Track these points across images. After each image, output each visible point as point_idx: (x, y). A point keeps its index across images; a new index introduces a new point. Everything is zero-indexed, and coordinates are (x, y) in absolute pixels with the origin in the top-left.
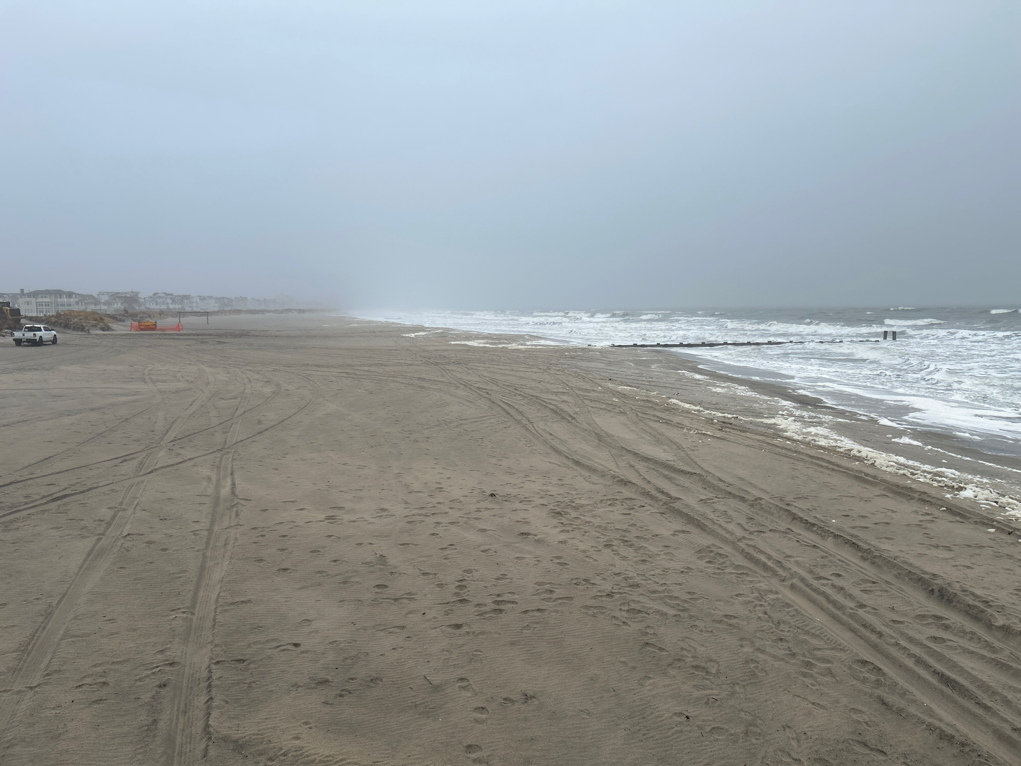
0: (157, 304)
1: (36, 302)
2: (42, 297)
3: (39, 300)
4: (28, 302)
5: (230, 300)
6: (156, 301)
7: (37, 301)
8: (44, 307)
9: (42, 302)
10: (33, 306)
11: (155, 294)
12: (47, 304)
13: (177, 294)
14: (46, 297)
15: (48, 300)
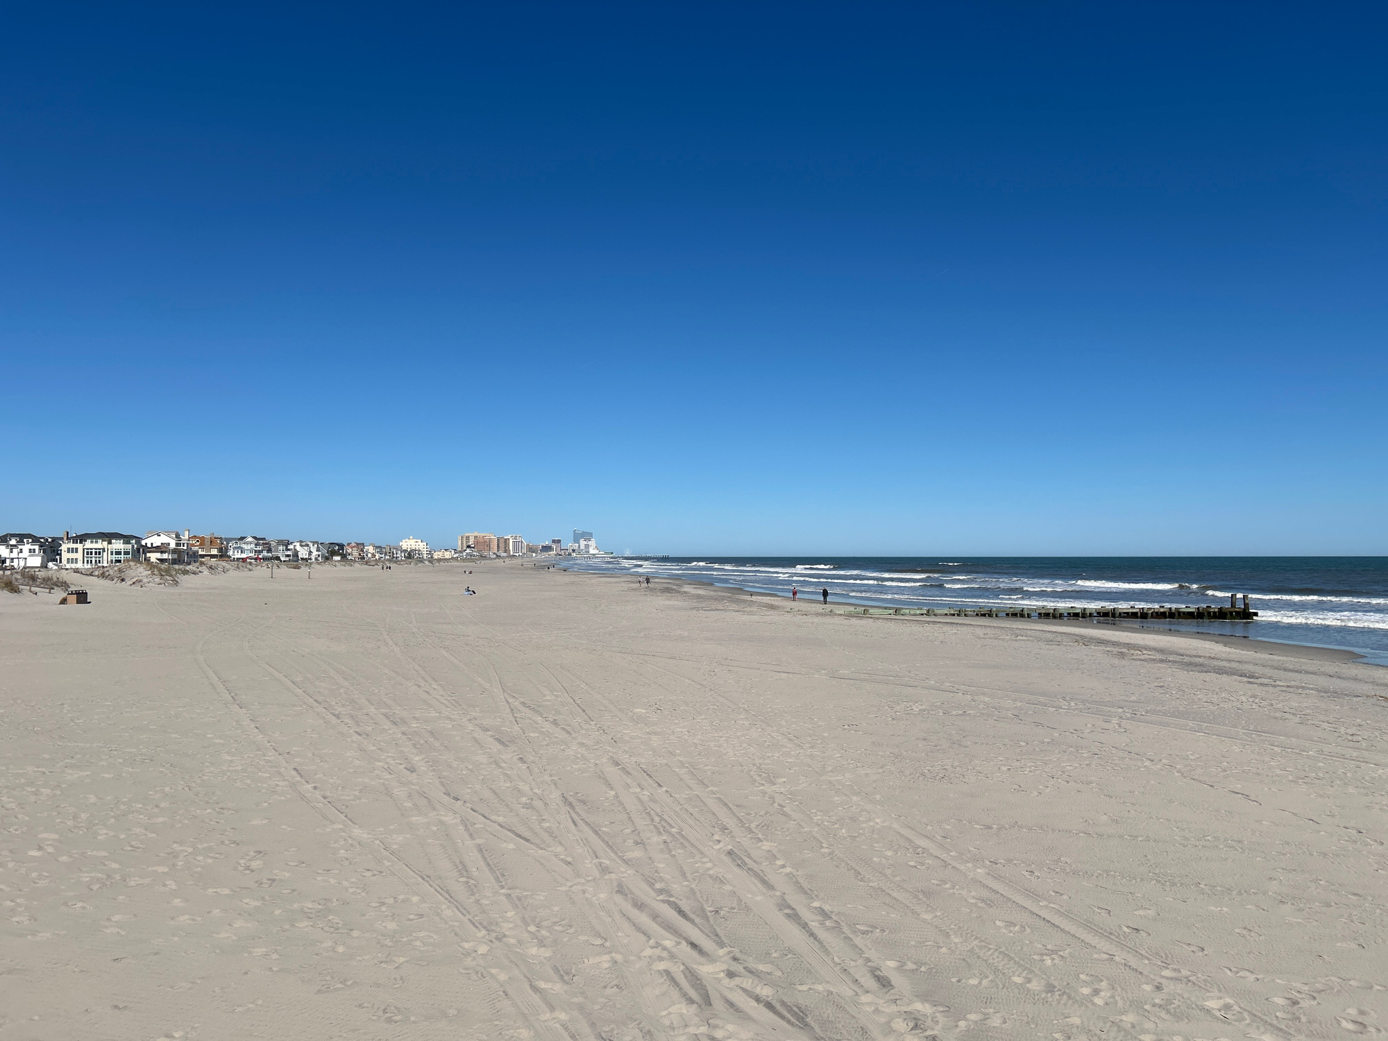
1: (84, 549)
2: (92, 542)
3: (89, 546)
4: (73, 549)
5: (341, 546)
6: (242, 548)
8: (93, 555)
9: (91, 549)
10: (79, 555)
11: (242, 538)
12: (99, 552)
14: (97, 542)
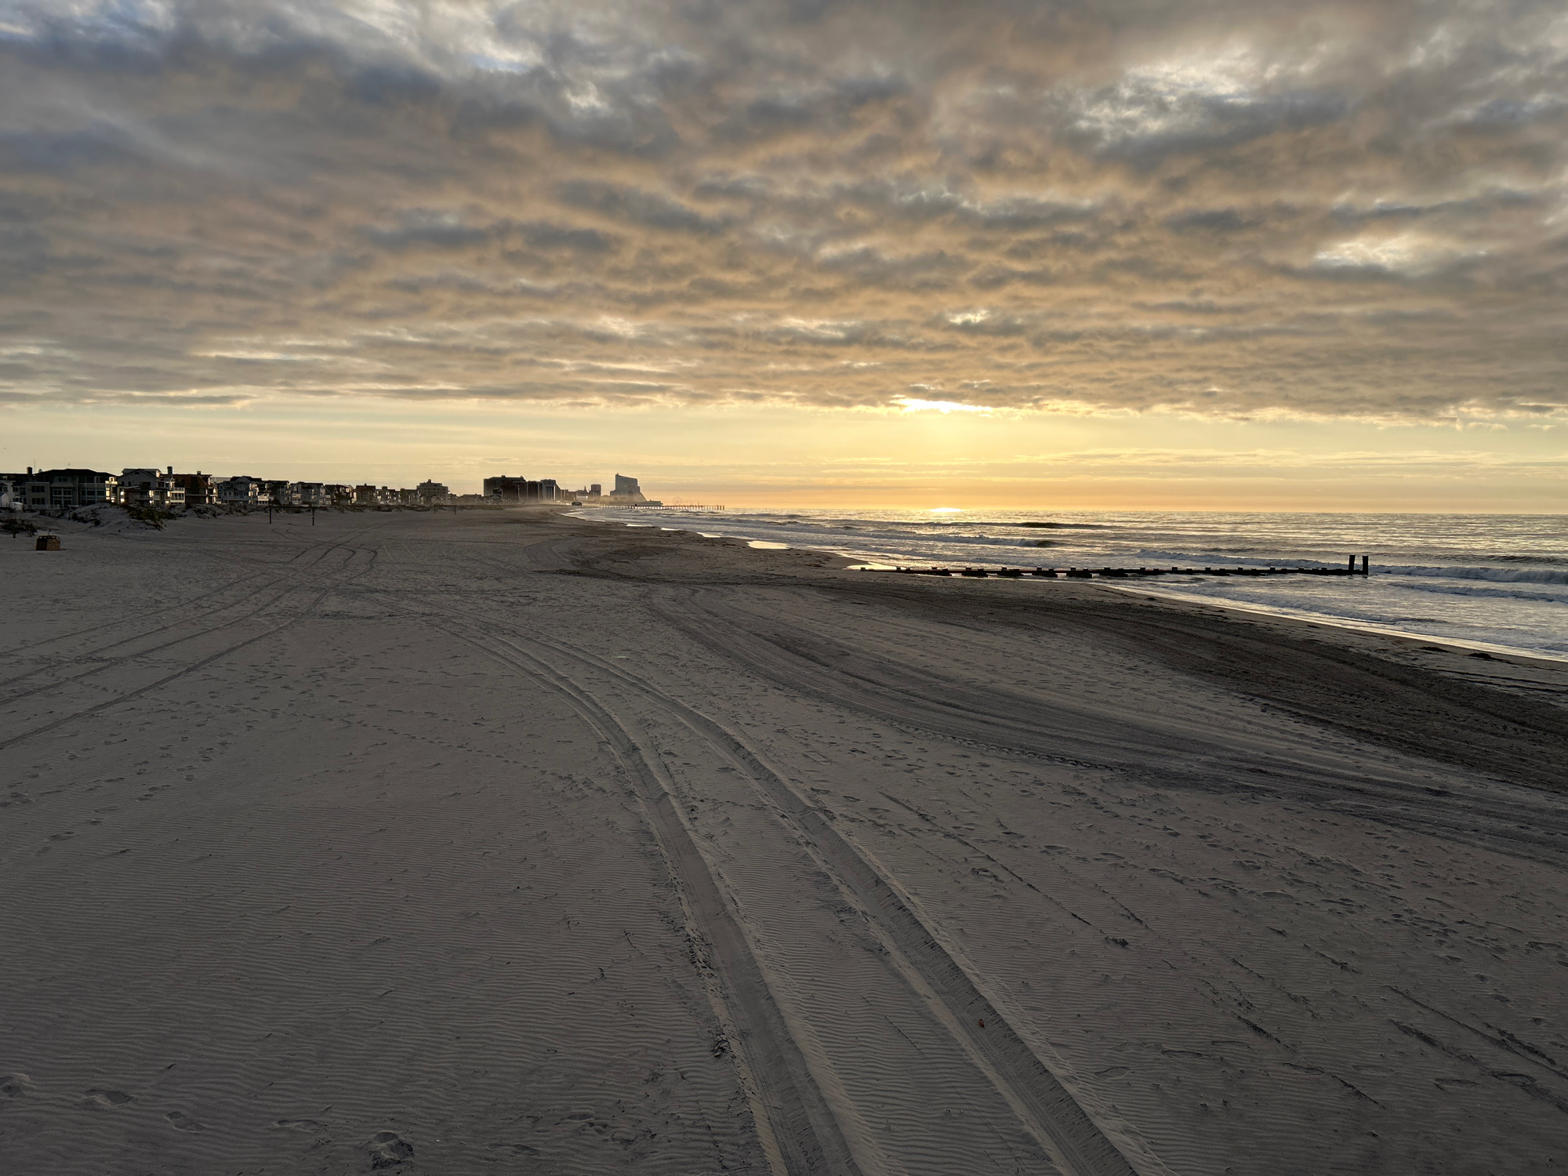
0: (235, 494)
1: (51, 488)
2: (60, 480)
3: (56, 484)
4: (38, 487)
5: (348, 490)
6: (236, 489)
7: (52, 485)
8: (62, 495)
9: (60, 488)
10: (46, 495)
12: (68, 491)
13: (267, 480)
14: (65, 480)
15: (69, 484)
